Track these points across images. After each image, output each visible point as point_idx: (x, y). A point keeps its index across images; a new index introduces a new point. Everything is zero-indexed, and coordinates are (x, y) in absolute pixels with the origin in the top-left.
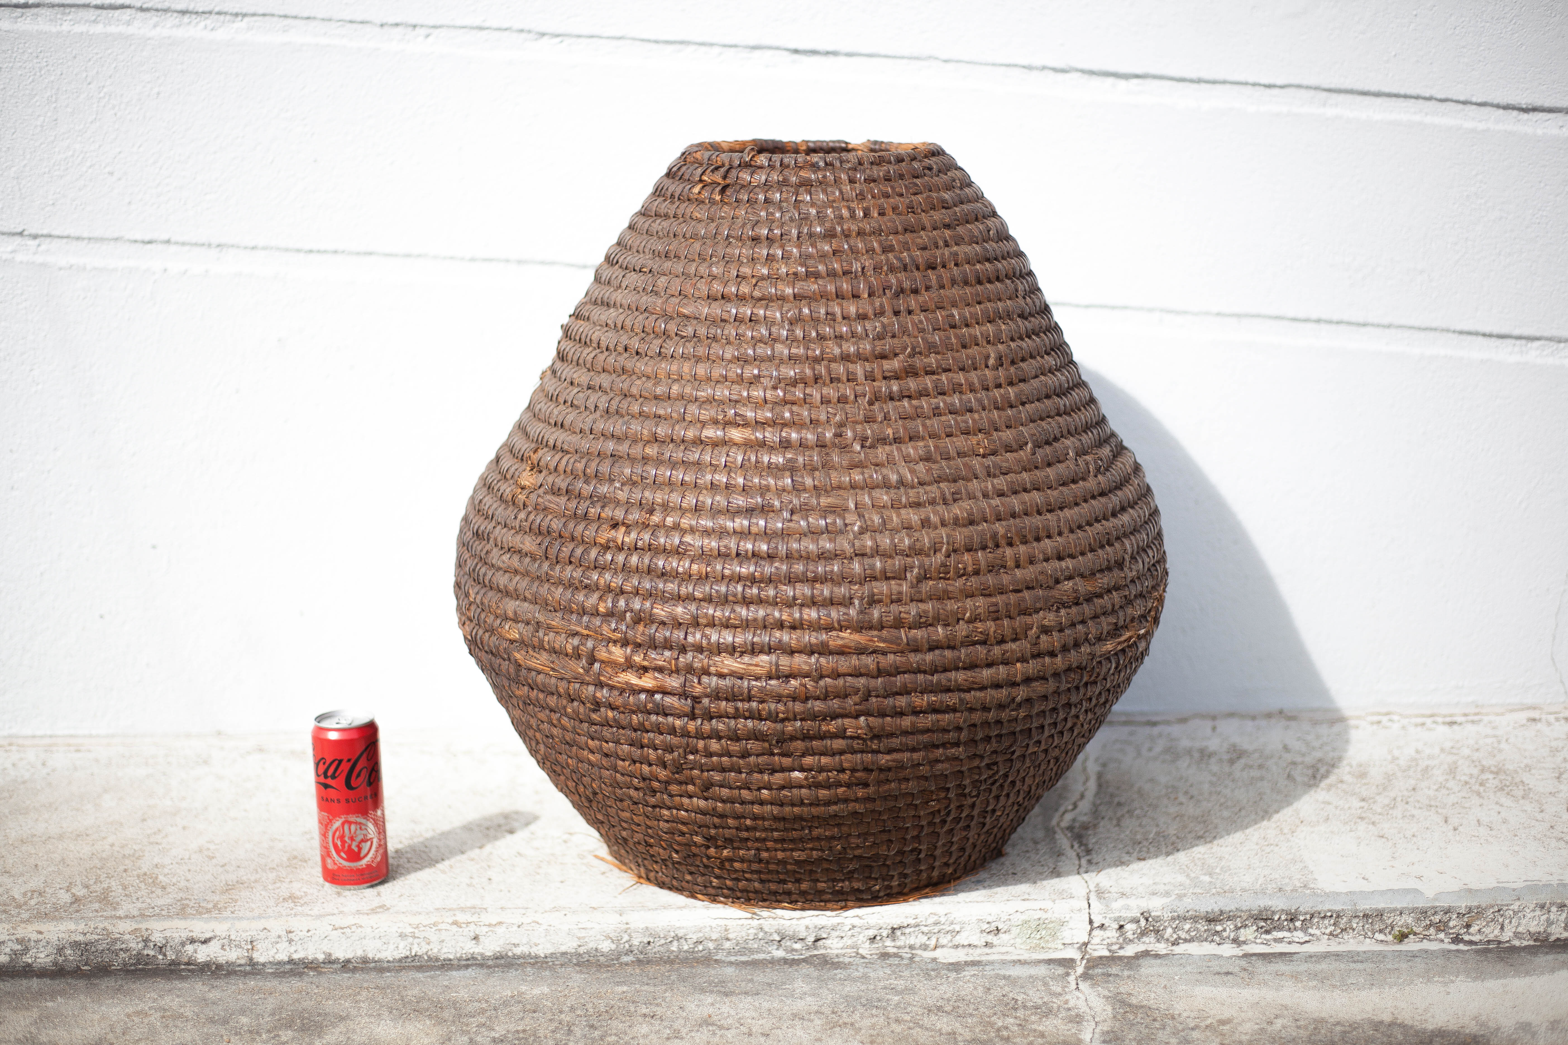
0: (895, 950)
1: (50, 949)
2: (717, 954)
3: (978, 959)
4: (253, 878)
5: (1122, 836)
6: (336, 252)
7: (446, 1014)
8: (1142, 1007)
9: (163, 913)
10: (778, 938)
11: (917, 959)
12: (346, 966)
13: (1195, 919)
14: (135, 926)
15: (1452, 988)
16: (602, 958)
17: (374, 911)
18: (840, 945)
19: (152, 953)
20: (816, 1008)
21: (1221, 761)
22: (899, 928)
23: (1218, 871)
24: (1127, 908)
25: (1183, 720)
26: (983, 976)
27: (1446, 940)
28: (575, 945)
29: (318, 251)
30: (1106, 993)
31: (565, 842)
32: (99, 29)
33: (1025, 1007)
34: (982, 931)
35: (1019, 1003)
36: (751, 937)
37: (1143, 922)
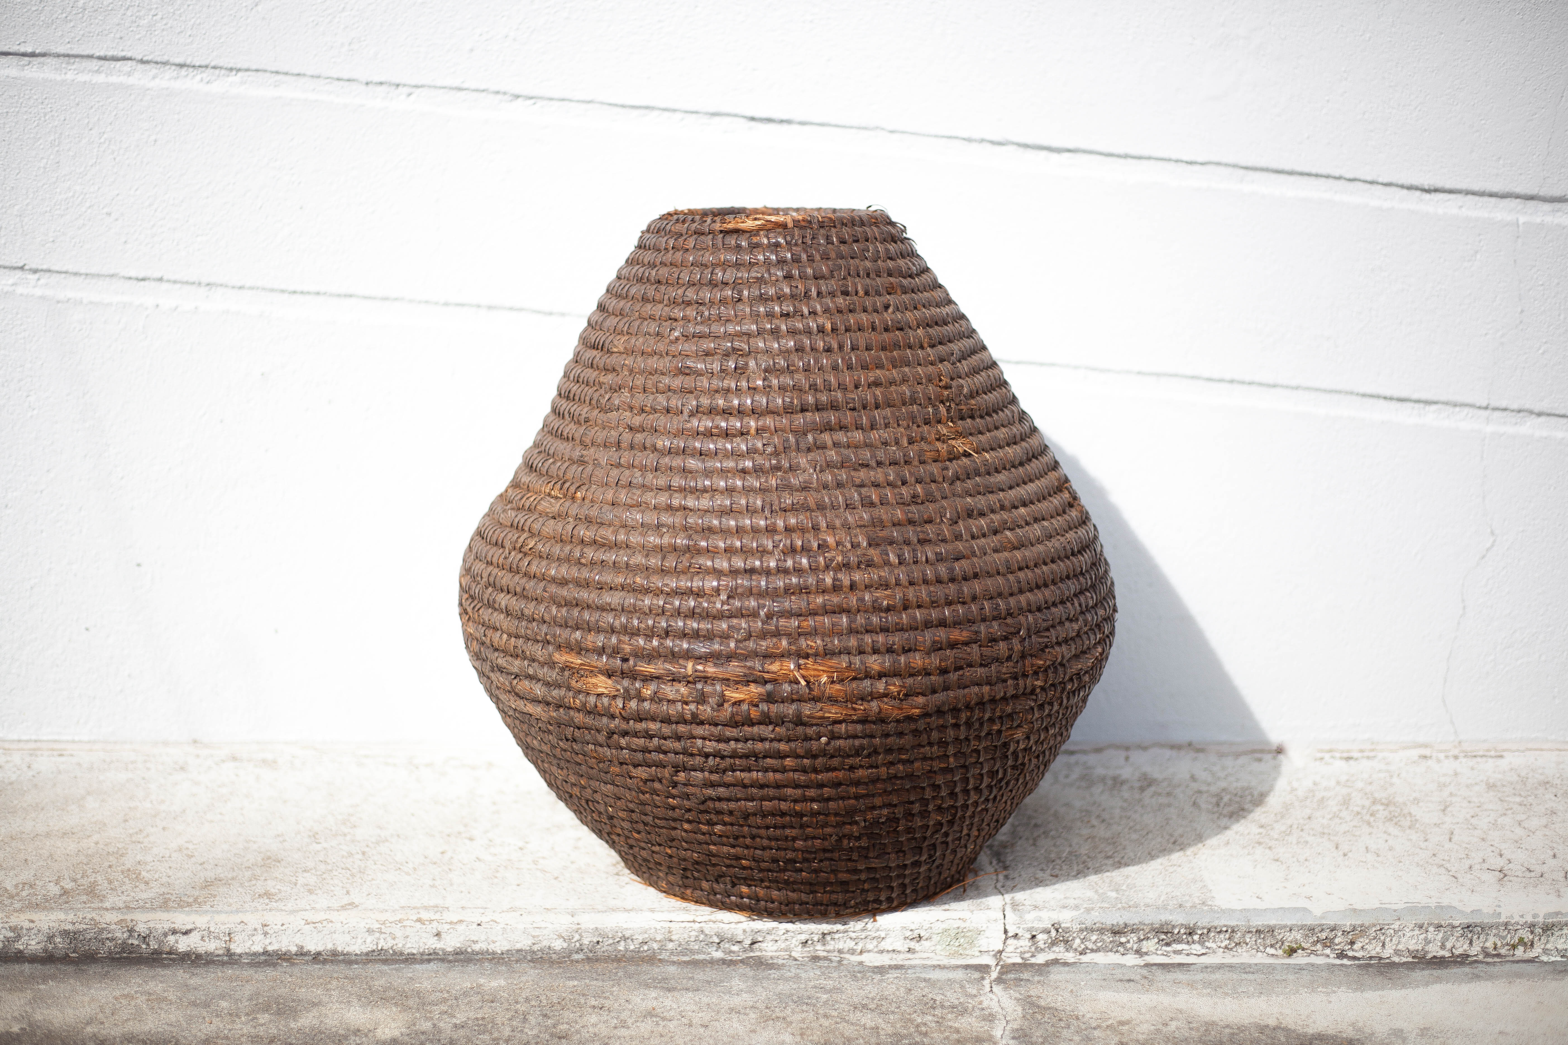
0: (825, 954)
1: (41, 937)
2: (660, 954)
3: (901, 963)
4: (230, 876)
5: (1038, 854)
6: (318, 293)
7: (411, 1002)
8: (1050, 1008)
9: (147, 905)
10: (717, 941)
11: (845, 962)
12: (317, 958)
13: (1101, 931)
14: (121, 917)
15: (1333, 997)
16: (554, 956)
17: (343, 908)
18: (775, 948)
19: (136, 942)
20: (751, 1004)
21: (1132, 788)
22: (829, 934)
23: (1124, 887)
24: (1040, 919)
25: (1098, 750)
26: (905, 979)
27: (1332, 956)
28: (530, 943)
29: (302, 293)
30: (1018, 996)
31: (521, 849)
32: (101, 78)
33: (942, 1007)
34: (905, 938)
35: (938, 1002)
36: (693, 939)
37: (1053, 933)
